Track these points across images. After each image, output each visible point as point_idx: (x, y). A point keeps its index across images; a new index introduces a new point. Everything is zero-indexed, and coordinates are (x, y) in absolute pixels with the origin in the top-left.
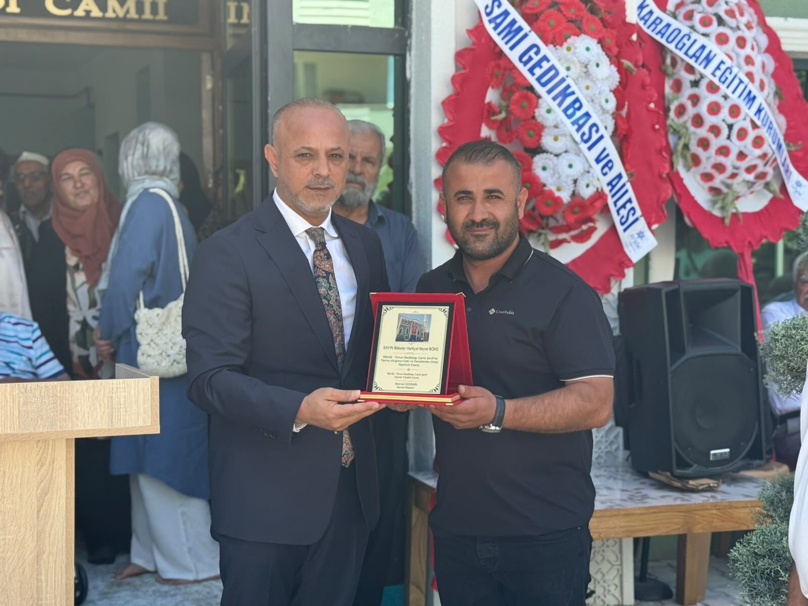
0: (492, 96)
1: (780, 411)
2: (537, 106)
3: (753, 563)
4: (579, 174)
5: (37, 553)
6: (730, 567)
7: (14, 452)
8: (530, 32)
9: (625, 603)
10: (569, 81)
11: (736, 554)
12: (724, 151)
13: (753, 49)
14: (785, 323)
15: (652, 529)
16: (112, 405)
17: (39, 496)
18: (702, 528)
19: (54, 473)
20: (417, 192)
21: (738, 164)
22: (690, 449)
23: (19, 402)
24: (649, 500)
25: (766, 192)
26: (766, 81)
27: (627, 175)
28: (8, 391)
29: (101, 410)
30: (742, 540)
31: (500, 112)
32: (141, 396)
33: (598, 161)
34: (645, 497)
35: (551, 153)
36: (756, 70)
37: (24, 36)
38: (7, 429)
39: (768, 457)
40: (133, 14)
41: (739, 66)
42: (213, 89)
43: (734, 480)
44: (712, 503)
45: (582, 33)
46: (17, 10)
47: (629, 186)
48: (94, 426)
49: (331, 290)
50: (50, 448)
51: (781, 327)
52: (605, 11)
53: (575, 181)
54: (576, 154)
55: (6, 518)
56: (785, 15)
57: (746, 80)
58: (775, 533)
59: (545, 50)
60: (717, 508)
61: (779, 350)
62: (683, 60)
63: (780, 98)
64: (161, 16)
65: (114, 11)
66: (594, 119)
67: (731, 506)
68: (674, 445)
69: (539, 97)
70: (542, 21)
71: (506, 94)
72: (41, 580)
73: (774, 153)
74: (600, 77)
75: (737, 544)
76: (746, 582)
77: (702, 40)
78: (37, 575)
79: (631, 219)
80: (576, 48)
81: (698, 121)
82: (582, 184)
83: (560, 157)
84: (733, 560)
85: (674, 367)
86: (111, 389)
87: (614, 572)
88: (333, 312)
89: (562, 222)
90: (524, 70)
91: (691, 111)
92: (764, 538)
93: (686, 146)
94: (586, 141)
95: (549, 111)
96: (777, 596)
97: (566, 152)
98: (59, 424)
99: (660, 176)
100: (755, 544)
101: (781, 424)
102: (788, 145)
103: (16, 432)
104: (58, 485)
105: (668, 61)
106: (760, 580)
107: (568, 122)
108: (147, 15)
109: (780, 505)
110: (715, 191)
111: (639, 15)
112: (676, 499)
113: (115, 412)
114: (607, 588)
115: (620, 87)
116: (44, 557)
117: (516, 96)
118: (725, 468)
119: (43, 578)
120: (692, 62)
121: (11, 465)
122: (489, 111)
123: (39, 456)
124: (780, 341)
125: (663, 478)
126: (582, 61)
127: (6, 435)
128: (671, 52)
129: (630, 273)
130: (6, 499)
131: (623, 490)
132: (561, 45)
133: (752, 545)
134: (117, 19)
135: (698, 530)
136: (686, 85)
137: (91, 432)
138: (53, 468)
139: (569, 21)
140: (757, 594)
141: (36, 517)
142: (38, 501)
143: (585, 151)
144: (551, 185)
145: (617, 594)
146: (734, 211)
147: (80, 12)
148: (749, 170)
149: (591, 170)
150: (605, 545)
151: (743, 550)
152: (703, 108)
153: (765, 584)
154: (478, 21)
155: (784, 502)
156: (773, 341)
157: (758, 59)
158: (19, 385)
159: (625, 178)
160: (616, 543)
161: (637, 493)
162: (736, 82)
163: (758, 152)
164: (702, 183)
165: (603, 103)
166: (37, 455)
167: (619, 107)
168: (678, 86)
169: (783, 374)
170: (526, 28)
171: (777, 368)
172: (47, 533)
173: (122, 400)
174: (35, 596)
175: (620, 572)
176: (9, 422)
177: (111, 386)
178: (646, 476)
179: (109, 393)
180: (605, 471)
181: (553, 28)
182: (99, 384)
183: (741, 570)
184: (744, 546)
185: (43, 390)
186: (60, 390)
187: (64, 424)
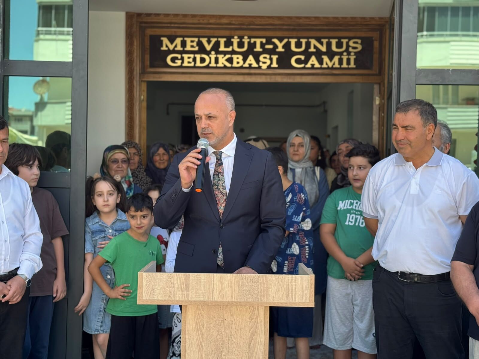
7: (237, 311)
16: (288, 289)
17: (250, 336)
19: (258, 324)
23: (239, 284)
28: (234, 277)
29: (282, 291)
32: (305, 285)
37: (279, 79)
38: (233, 299)
40: (337, 65)
42: (379, 104)
46: (276, 66)
48: (278, 301)
49: (219, 181)
50: (256, 310)
55: (233, 346)
64: (352, 65)
65: (327, 64)
86: (288, 280)
88: (220, 192)
98: (259, 298)
103: (237, 300)
104: (260, 331)
108: (345, 65)
113: (290, 293)
121: (236, 317)
123: (250, 314)
127: (232, 302)
130: (233, 336)
134: (328, 68)
137: (276, 304)
138: (257, 321)
141: (248, 347)
142: (250, 339)
147: (309, 65)
158: (239, 276)
166: (250, 313)
172: (254, 357)
173: (294, 287)
176: (233, 295)
177: (288, 279)
179: (287, 283)
182: (281, 277)
185: (252, 279)
186: (261, 279)
187: (262, 298)
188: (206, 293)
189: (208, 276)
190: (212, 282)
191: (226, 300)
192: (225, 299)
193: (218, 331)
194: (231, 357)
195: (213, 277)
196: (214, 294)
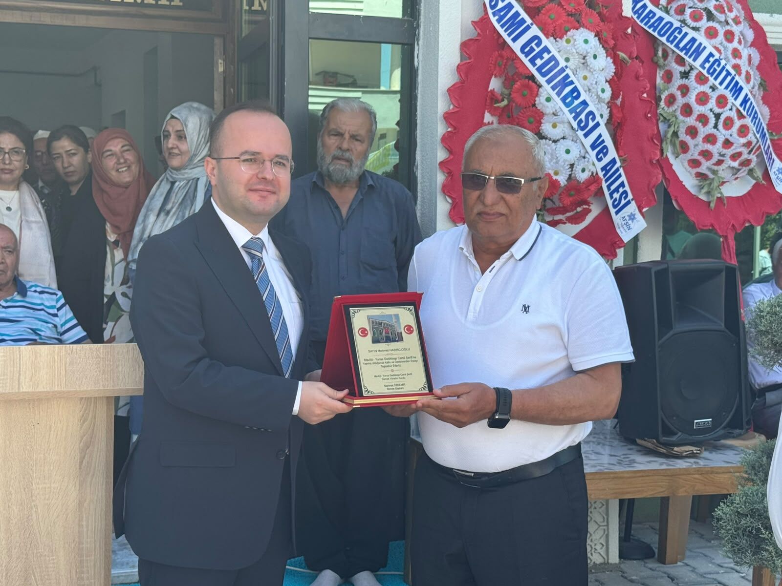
0: (495, 84)
1: (759, 385)
2: (537, 95)
3: (736, 522)
4: (576, 159)
5: (79, 501)
6: (714, 525)
7: (59, 408)
8: (532, 24)
9: (610, 561)
10: (568, 71)
11: (719, 512)
12: (711, 139)
13: (740, 42)
14: (770, 301)
15: (639, 491)
17: (81, 448)
18: (686, 491)
19: (95, 429)
20: (422, 174)
21: (725, 151)
22: (675, 418)
23: (66, 362)
24: (635, 465)
25: (749, 177)
26: (752, 73)
27: (620, 160)
28: (56, 352)
30: (725, 501)
31: (503, 100)
33: (593, 147)
34: (634, 461)
35: (550, 139)
36: (743, 63)
38: (56, 387)
39: (747, 427)
41: (726, 59)
42: (224, 71)
43: (715, 448)
44: (695, 468)
45: (580, 27)
47: (621, 171)
50: (92, 405)
51: (766, 305)
52: (602, 6)
53: (572, 166)
54: (573, 140)
55: (52, 468)
56: (771, 12)
57: (733, 72)
58: (757, 495)
59: (546, 42)
60: (700, 473)
61: (764, 326)
62: (674, 52)
63: (765, 90)
64: (177, 1)
66: (591, 107)
67: (713, 471)
68: (660, 413)
69: (540, 86)
70: (544, 14)
71: (508, 82)
72: (82, 525)
73: (758, 141)
74: (597, 68)
75: (722, 504)
76: (729, 539)
77: (692, 34)
78: (79, 521)
79: (623, 202)
80: (575, 40)
81: (687, 110)
82: (578, 169)
83: (558, 143)
84: (717, 518)
85: (660, 342)
87: (600, 533)
89: (558, 204)
90: (526, 61)
91: (680, 101)
92: (746, 499)
93: (675, 134)
94: (582, 129)
95: (548, 100)
96: (758, 552)
97: (564, 138)
98: (101, 383)
99: (651, 161)
100: (738, 504)
101: (759, 397)
102: (771, 134)
103: (62, 389)
104: (98, 439)
105: (660, 53)
106: (742, 537)
107: (566, 110)
108: (163, 1)
109: (761, 469)
110: (701, 176)
111: (633, 8)
112: (661, 464)
114: (593, 547)
115: (615, 78)
116: (86, 505)
117: (517, 85)
118: (708, 436)
119: (84, 523)
120: (682, 54)
121: (57, 420)
122: (492, 99)
123: (82, 412)
124: (765, 318)
125: (649, 445)
126: (581, 53)
127: (53, 392)
128: (663, 44)
129: (620, 252)
130: (52, 451)
131: (611, 455)
132: (561, 38)
133: (735, 505)
135: (681, 493)
136: (676, 76)
138: (94, 423)
139: (568, 15)
140: (739, 550)
141: (78, 468)
142: (81, 453)
143: (582, 138)
144: (549, 169)
145: (603, 552)
146: (719, 195)
148: (734, 157)
149: (587, 155)
150: (593, 507)
151: (727, 510)
152: (692, 99)
153: (746, 541)
154: (483, 14)
155: (764, 467)
156: (758, 318)
157: (745, 52)
159: (618, 164)
160: (603, 505)
161: (624, 458)
162: (724, 73)
163: (743, 140)
164: (690, 169)
165: (600, 93)
167: (614, 96)
168: (668, 77)
169: (767, 348)
170: (529, 21)
171: (761, 342)
172: (88, 483)
174: (77, 540)
175: (606, 533)
176: (56, 381)
178: (633, 442)
180: (594, 437)
181: (554, 21)
183: (724, 528)
184: (728, 506)
185: (87, 352)
186: (103, 352)
187: (107, 383)
188: (7, 379)
189: (10, 350)
190: (18, 360)
191: (43, 390)
192: (41, 389)
193: (25, 445)
194: (49, 485)
195: (20, 352)
196: (21, 380)
